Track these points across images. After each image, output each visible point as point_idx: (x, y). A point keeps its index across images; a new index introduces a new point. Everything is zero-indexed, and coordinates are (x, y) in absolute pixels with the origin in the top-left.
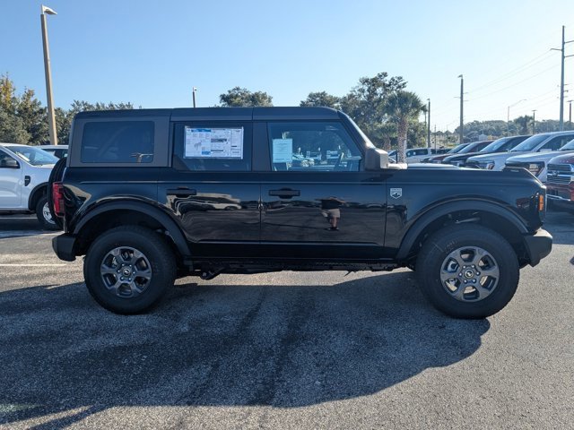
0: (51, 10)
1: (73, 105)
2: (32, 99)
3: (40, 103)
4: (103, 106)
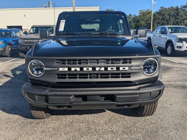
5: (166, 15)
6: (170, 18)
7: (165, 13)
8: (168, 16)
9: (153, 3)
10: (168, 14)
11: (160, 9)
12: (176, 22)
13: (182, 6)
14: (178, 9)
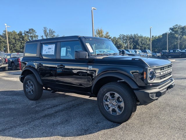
0: (95, 8)
1: (120, 36)
2: (108, 35)
3: (110, 36)
4: (129, 35)
5: (11, 39)
6: (16, 42)
7: (11, 37)
8: (14, 40)
9: (6, 26)
10: (13, 38)
11: (3, 32)
12: (23, 45)
13: (25, 31)
14: (22, 34)
